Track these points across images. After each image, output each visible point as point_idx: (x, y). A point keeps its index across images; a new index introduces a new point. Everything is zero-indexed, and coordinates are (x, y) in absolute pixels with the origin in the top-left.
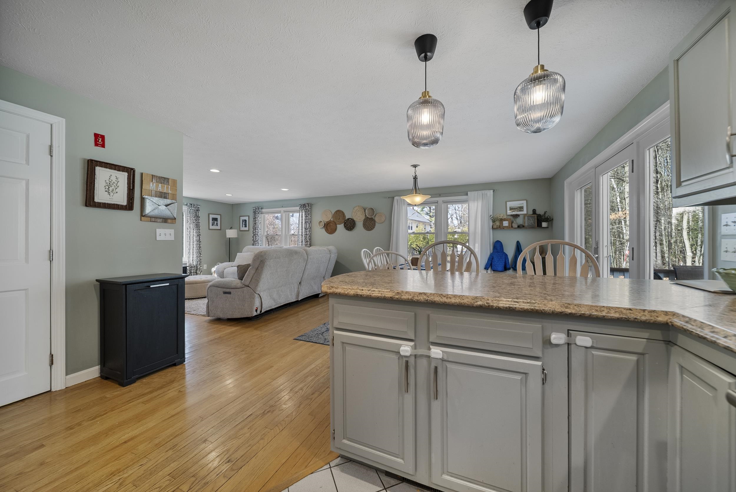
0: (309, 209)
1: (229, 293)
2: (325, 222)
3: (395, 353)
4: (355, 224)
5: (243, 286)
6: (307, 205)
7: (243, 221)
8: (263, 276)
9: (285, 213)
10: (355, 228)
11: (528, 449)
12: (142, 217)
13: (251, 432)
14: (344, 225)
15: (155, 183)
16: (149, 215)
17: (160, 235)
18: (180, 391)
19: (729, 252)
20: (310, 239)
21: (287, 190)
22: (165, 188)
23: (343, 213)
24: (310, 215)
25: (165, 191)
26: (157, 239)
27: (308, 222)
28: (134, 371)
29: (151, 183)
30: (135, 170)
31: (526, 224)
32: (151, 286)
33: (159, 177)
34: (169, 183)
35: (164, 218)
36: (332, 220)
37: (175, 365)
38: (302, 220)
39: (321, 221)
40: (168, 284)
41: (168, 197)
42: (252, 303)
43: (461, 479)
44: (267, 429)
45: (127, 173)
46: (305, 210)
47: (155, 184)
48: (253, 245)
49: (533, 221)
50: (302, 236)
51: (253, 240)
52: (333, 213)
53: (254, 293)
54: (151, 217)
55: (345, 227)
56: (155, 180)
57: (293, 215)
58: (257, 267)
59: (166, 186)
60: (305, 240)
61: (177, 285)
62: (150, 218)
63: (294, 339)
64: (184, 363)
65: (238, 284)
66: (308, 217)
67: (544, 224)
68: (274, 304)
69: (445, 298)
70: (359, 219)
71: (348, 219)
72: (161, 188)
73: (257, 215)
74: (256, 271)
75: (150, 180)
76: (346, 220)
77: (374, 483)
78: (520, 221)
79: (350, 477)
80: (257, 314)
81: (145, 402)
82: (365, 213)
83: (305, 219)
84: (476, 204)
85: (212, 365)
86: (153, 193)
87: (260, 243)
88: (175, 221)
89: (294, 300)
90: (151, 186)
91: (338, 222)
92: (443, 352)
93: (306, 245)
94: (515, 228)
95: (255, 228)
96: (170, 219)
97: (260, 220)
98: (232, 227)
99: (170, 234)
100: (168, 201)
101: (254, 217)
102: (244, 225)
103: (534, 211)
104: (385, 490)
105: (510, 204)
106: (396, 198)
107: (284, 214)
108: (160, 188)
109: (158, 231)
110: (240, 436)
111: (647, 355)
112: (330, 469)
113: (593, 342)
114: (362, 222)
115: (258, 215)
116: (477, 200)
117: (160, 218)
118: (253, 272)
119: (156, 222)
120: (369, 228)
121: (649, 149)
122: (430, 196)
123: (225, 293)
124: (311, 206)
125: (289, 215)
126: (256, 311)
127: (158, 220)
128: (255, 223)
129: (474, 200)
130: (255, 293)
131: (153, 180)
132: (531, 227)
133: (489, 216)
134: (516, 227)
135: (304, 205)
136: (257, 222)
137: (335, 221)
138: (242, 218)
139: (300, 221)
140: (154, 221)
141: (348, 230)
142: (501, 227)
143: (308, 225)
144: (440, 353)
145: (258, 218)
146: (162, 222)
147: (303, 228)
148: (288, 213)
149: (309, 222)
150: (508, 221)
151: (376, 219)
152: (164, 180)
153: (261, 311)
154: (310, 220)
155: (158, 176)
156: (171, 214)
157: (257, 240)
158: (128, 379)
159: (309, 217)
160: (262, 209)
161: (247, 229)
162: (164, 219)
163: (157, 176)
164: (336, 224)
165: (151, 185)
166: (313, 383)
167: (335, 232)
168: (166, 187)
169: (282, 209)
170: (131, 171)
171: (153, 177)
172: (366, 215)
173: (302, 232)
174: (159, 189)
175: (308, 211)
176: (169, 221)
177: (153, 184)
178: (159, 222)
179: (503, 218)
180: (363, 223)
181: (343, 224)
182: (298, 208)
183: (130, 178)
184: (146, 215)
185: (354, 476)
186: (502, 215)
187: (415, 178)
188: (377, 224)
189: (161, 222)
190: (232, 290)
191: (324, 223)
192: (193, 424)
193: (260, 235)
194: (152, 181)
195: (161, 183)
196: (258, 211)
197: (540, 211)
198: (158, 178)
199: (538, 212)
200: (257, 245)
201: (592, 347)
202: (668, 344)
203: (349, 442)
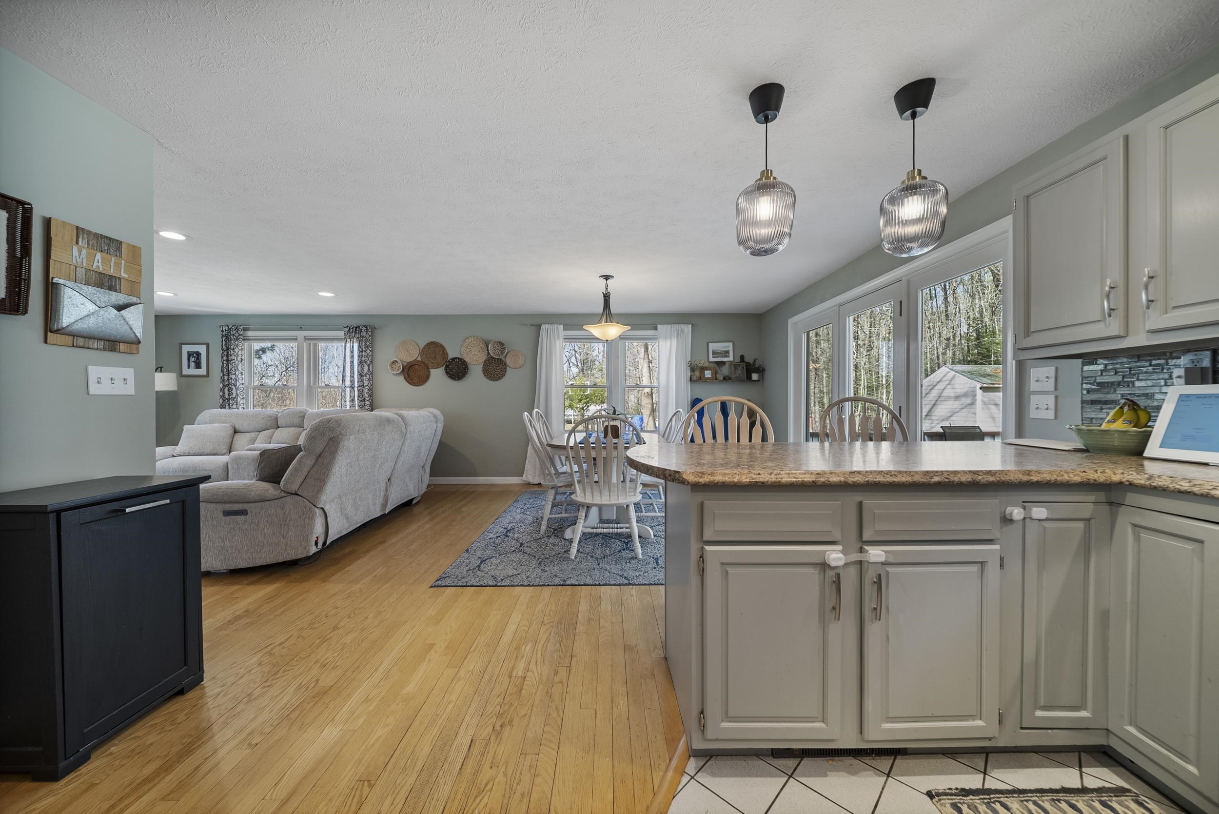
0: (367, 336)
1: (244, 513)
2: (405, 364)
3: (812, 566)
4: (468, 369)
5: (283, 494)
6: (364, 328)
7: (190, 355)
8: (334, 471)
9: (309, 342)
10: (467, 376)
11: (985, 657)
12: (49, 334)
13: (503, 770)
14: (446, 369)
15: (84, 247)
16: (70, 329)
17: (99, 382)
18: (250, 745)
19: (1040, 409)
20: (370, 396)
21: (331, 295)
22: (112, 265)
23: (442, 347)
24: (371, 349)
25: (112, 272)
26: (91, 392)
27: (366, 362)
28: (85, 731)
29: (75, 248)
30: (31, 208)
31: (733, 376)
32: (128, 510)
33: (96, 233)
34: (120, 254)
35: (113, 338)
36: (419, 359)
37: (181, 692)
38: (352, 357)
39: (396, 361)
40: (168, 501)
41: (120, 288)
42: (308, 527)
43: (905, 722)
44: (529, 758)
45: (7, 212)
46: (358, 338)
47: (84, 252)
48: (223, 407)
49: (741, 372)
50: (352, 390)
51: (221, 397)
52: (422, 346)
53: (313, 507)
54: (74, 335)
55: (447, 373)
56: (85, 241)
57: (273, 346)
58: (319, 453)
59: (113, 258)
60: (359, 396)
61: (183, 502)
62: (72, 337)
63: (431, 587)
64: (202, 683)
65: (267, 490)
66: (365, 352)
67: (755, 376)
68: (347, 525)
69: (888, 476)
70: (476, 359)
71: (453, 359)
72: (102, 262)
73: (232, 342)
74: (317, 460)
75: (72, 240)
76: (449, 361)
77: (770, 775)
78: (725, 370)
79: (733, 779)
80: (318, 550)
81: (169, 794)
82: (488, 350)
83: (359, 356)
84: (668, 343)
85: (285, 671)
86: (81, 272)
87: (241, 402)
88: (138, 349)
89: (378, 514)
90: (74, 255)
91: (433, 363)
92: (886, 552)
93: (362, 407)
94: (721, 381)
95: (228, 370)
96: (124, 342)
97: (240, 353)
98: (161, 368)
99: (125, 380)
100: (122, 298)
101: (224, 347)
102: (193, 364)
103: (742, 357)
104: (791, 778)
105: (713, 346)
106: (544, 327)
107: (305, 344)
108: (99, 262)
109: (94, 372)
110: (486, 785)
111: (1093, 520)
112: (693, 780)
113: (1048, 513)
114: (481, 366)
115: (237, 343)
116: (671, 338)
117: (99, 339)
118: (309, 462)
119: (88, 348)
120: (495, 376)
121: (922, 290)
122: (629, 328)
123: (227, 513)
124: (372, 332)
125: (315, 345)
126: (316, 544)
127: (94, 343)
128: (228, 361)
129: (666, 338)
130: (316, 506)
131: (80, 240)
132: (739, 380)
133: (686, 362)
134: (722, 379)
135: (356, 328)
136: (233, 357)
137: (427, 362)
138: (186, 349)
139: (348, 360)
140: (82, 344)
141: (454, 379)
142: (701, 379)
143: (366, 368)
144: (882, 555)
145: (236, 350)
146: (104, 349)
147: (353, 374)
148: (315, 342)
149: (368, 362)
150: (711, 370)
151: (509, 361)
152: (109, 245)
153: (324, 544)
154: (370, 358)
155: (93, 232)
156: (130, 331)
157: (234, 396)
158: (71, 757)
159: (368, 351)
160: (245, 330)
161: (203, 371)
162: (109, 341)
163: (89, 233)
164: (428, 368)
165: (75, 253)
166: (539, 654)
167: (425, 382)
168: (115, 263)
169: (301, 334)
170: (17, 209)
171: (81, 233)
172: (488, 353)
173: (352, 382)
174: (95, 264)
175: (367, 340)
176: (122, 347)
177: (80, 252)
178: (97, 349)
179: (705, 366)
180: (483, 368)
181: (444, 367)
182: (341, 334)
183: (15, 228)
184: (64, 328)
185: (736, 776)
186: (703, 362)
187: (607, 297)
188: (509, 370)
189: (100, 350)
190: (250, 505)
191: (403, 366)
192: (355, 800)
193: (241, 386)
194: (77, 243)
195: (102, 251)
196: (237, 335)
197: (749, 359)
198: (92, 236)
199: (747, 359)
200: (234, 407)
201: (1047, 519)
202: (1111, 505)
203: (733, 724)
